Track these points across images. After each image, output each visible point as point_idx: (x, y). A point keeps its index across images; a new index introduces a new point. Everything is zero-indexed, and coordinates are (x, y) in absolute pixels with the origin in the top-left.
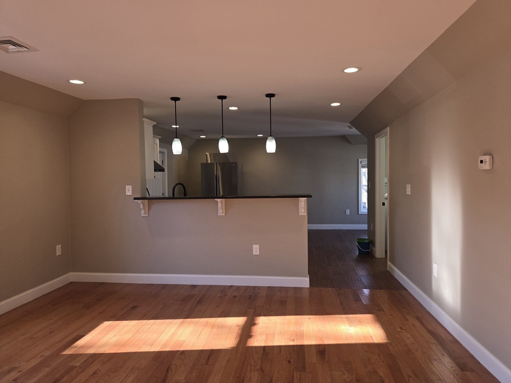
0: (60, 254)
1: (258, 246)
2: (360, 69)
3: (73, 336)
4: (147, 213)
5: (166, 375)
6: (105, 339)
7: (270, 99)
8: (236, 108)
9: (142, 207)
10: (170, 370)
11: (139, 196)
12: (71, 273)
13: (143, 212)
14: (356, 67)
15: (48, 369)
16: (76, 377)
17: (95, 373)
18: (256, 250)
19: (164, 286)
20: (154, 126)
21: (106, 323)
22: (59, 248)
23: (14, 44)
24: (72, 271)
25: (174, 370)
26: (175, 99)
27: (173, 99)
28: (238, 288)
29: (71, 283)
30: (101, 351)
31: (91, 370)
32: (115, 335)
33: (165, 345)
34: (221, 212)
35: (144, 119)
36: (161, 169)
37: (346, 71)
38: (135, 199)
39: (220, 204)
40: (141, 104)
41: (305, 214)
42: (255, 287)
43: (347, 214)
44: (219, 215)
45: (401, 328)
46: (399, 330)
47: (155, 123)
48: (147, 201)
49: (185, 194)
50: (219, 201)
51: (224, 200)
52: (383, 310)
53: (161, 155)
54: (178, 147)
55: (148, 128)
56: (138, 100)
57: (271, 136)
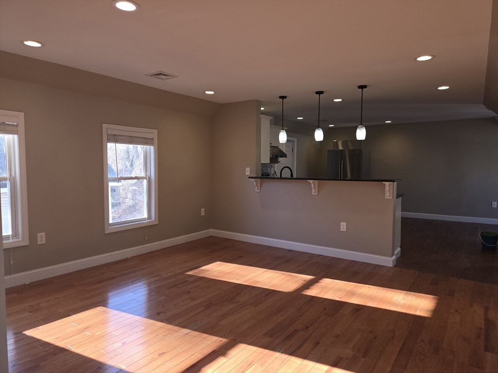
1: (345, 224)
2: (434, 57)
3: (194, 266)
4: (259, 189)
5: (236, 296)
7: (362, 90)
8: (341, 100)
9: (255, 184)
10: (239, 295)
11: (254, 176)
12: (212, 230)
13: (256, 188)
14: (429, 55)
15: (174, 279)
16: (186, 286)
17: (197, 286)
18: (343, 226)
19: (269, 247)
20: (269, 121)
21: (218, 263)
22: (203, 210)
23: (164, 75)
24: (212, 228)
25: (242, 295)
26: (283, 97)
27: (281, 97)
28: (325, 257)
29: (211, 236)
31: (195, 285)
35: (261, 115)
36: (284, 155)
37: (419, 59)
38: (250, 178)
39: (312, 185)
40: (259, 103)
41: (391, 198)
42: (340, 259)
43: (493, 207)
44: (313, 194)
45: (457, 311)
46: (452, 311)
47: (272, 118)
48: (259, 179)
49: (292, 175)
50: (311, 181)
51: (317, 181)
52: (453, 296)
53: (291, 143)
54: (283, 137)
55: (266, 122)
56: (256, 100)
57: (361, 124)
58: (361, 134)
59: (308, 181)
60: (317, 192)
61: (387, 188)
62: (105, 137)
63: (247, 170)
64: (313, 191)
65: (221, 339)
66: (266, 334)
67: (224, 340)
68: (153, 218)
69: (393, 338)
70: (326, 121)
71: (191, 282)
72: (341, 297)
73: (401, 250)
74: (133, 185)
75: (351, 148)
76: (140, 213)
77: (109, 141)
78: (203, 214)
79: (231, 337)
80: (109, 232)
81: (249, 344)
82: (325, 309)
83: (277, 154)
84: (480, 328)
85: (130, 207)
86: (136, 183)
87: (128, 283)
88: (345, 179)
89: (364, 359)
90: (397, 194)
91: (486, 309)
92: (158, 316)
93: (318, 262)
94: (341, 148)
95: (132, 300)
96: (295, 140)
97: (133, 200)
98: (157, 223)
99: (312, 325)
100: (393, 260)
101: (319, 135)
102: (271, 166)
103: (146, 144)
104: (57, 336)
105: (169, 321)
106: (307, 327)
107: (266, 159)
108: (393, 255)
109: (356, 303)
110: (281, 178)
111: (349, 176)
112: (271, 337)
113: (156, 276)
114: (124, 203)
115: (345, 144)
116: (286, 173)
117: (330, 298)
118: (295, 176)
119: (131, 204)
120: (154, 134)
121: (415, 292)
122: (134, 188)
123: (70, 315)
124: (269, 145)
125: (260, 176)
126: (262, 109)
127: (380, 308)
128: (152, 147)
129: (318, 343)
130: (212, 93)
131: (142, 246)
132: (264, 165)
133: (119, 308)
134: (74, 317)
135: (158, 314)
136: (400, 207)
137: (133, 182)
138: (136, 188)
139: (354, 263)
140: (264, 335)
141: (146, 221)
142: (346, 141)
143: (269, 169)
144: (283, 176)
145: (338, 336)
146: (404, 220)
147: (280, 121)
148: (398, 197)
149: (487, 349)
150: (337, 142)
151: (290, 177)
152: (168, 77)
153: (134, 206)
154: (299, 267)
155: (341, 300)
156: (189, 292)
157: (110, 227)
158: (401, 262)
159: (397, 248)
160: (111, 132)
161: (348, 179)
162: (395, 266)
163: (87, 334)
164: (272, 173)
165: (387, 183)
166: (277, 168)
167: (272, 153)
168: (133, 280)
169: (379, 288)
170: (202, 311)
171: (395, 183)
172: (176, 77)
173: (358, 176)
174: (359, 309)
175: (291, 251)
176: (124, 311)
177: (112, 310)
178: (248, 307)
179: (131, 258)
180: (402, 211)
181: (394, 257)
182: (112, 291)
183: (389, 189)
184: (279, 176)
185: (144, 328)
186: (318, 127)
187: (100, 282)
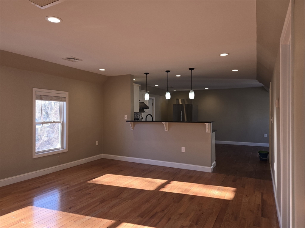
0: (98, 145)
1: (184, 148)
2: (229, 54)
3: (93, 177)
4: (133, 128)
5: (119, 195)
6: (104, 180)
7: (192, 70)
8: (180, 76)
9: (130, 125)
10: (122, 194)
11: (130, 120)
12: (103, 154)
13: (131, 128)
14: (226, 53)
15: (79, 186)
16: (87, 190)
17: (95, 190)
18: (183, 150)
20: (139, 87)
22: (97, 142)
23: (74, 59)
25: (123, 194)
26: (147, 74)
27: (145, 73)
28: (173, 168)
29: (102, 158)
30: (100, 183)
31: (93, 189)
32: (108, 179)
33: (125, 185)
34: (166, 129)
35: (134, 84)
36: (147, 108)
37: (221, 55)
38: (127, 121)
39: (165, 125)
40: (132, 77)
41: (209, 132)
42: (182, 169)
43: (265, 137)
44: (165, 130)
45: (246, 196)
46: (244, 196)
47: (140, 85)
48: (133, 122)
49: (152, 119)
50: (164, 123)
51: (167, 123)
52: (244, 187)
53: (152, 100)
54: (147, 97)
55: (136, 88)
56: (131, 75)
57: (192, 90)
58: (192, 96)
59: (162, 123)
60: (167, 129)
61: (207, 126)
62: (34, 96)
63: (125, 117)
64: (165, 128)
65: (111, 221)
66: (138, 216)
67: (113, 221)
68: (65, 148)
69: (212, 213)
70: (172, 87)
71: (90, 187)
72: (182, 191)
73: (216, 163)
74: (48, 127)
75: (186, 103)
76: (52, 146)
77: (37, 99)
78: (97, 144)
79: (118, 219)
80: (36, 157)
81: (129, 222)
82: (174, 199)
83: (143, 107)
84: (259, 205)
85: (45, 141)
86: (50, 126)
87: (48, 190)
88: (183, 121)
89: (196, 226)
90: (213, 130)
91: (262, 194)
92: (70, 209)
93: (169, 172)
94: (181, 103)
95: (52, 200)
96: (154, 98)
97: (48, 137)
98: (68, 151)
99: (166, 209)
100: (212, 169)
101: (168, 96)
102: (140, 114)
103: (61, 101)
104: (3, 226)
105: (77, 212)
106: (163, 210)
107: (137, 110)
108: (211, 165)
109: (191, 194)
110: (146, 121)
111: (186, 120)
112: (142, 217)
113: (67, 185)
114: (42, 139)
115: (183, 101)
116: (149, 118)
117: (176, 192)
118: (154, 120)
119: (46, 140)
120: (66, 94)
121: (224, 186)
122: (48, 129)
123: (10, 212)
124: (139, 101)
125: (134, 120)
126: (134, 80)
127: (205, 197)
128: (65, 103)
129: (170, 219)
130: (104, 70)
131: (57, 166)
132: (136, 114)
133: (43, 206)
134: (13, 213)
135: (70, 208)
136: (214, 138)
137: (48, 125)
138: (50, 129)
139: (190, 171)
140: (137, 216)
141: (60, 150)
142: (184, 99)
143: (138, 116)
144: (147, 120)
145: (181, 214)
146: (217, 145)
147: (145, 87)
148: (213, 132)
149: (262, 216)
150: (178, 100)
151: (151, 120)
152: (77, 60)
153: (49, 141)
154: (157, 175)
155: (182, 193)
156: (90, 194)
157: (36, 154)
158: (216, 170)
159: (214, 161)
160: (38, 93)
161: (185, 121)
162: (213, 172)
163: (23, 223)
164: (141, 118)
165: (207, 124)
166: (143, 115)
167: (140, 106)
168: (52, 188)
169: (204, 185)
170: (99, 204)
171: (211, 124)
172: (82, 60)
173: (191, 120)
174: (193, 198)
175: (152, 165)
176: (47, 208)
177: (39, 208)
178: (127, 201)
179: (50, 174)
180: (216, 140)
181: (212, 167)
182: (38, 196)
183: (208, 127)
184: (145, 120)
185: (61, 217)
186: (168, 91)
187: (30, 190)
